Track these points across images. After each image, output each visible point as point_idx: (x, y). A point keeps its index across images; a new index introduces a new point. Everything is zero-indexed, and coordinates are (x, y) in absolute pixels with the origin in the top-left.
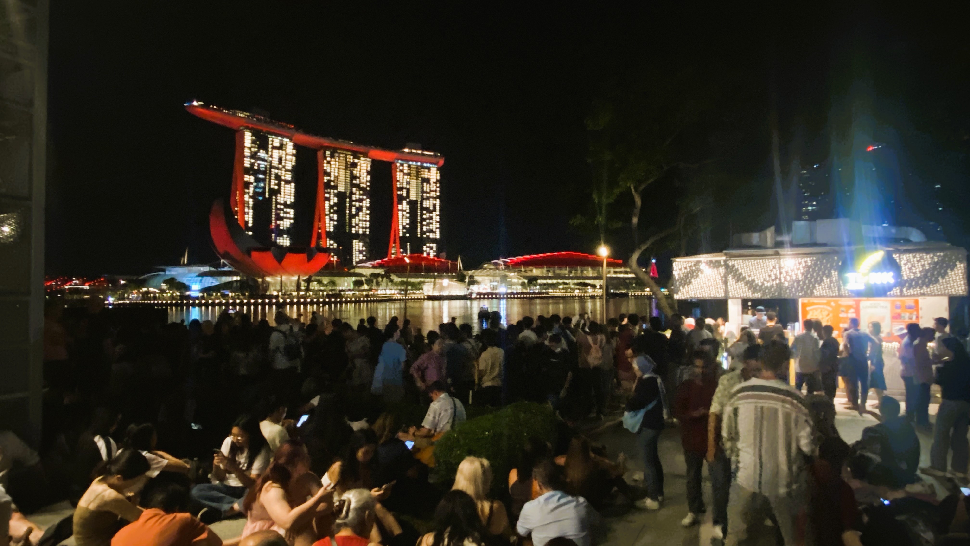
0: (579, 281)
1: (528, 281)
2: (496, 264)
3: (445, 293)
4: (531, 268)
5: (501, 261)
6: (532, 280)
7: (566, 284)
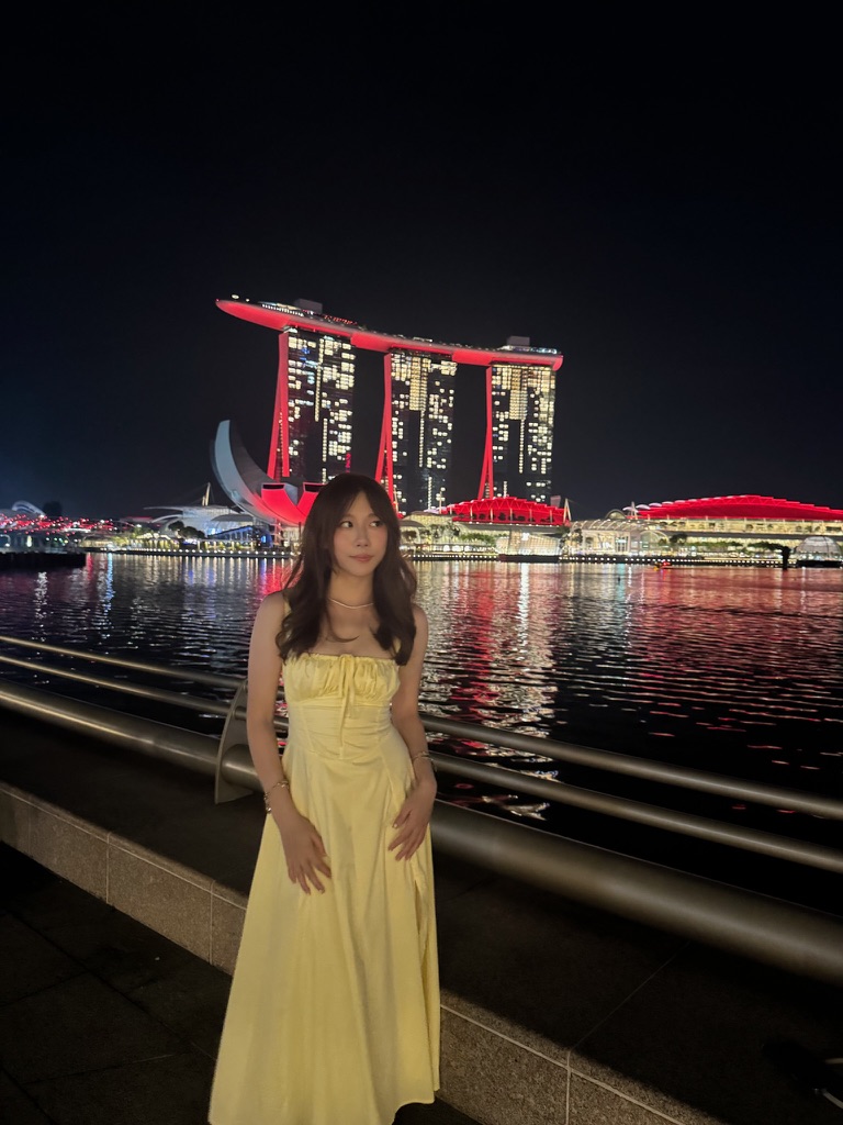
0: (759, 541)
1: (671, 540)
2: (626, 512)
3: (526, 552)
4: (682, 519)
5: (633, 509)
6: (677, 538)
7: (738, 545)
